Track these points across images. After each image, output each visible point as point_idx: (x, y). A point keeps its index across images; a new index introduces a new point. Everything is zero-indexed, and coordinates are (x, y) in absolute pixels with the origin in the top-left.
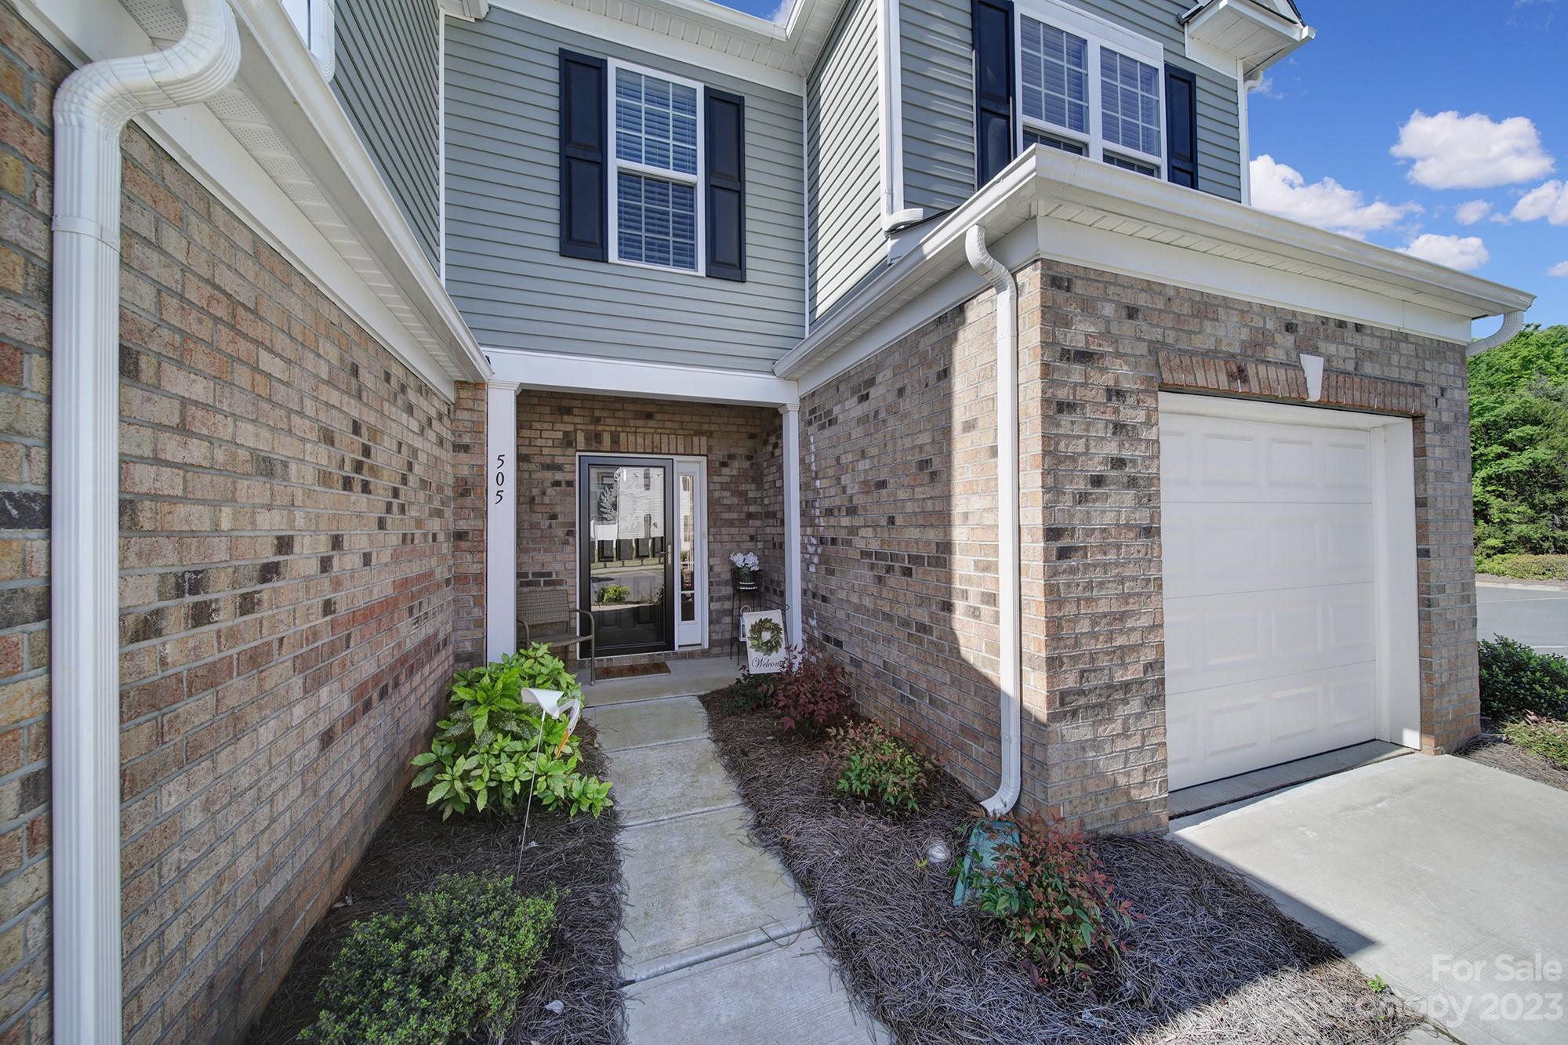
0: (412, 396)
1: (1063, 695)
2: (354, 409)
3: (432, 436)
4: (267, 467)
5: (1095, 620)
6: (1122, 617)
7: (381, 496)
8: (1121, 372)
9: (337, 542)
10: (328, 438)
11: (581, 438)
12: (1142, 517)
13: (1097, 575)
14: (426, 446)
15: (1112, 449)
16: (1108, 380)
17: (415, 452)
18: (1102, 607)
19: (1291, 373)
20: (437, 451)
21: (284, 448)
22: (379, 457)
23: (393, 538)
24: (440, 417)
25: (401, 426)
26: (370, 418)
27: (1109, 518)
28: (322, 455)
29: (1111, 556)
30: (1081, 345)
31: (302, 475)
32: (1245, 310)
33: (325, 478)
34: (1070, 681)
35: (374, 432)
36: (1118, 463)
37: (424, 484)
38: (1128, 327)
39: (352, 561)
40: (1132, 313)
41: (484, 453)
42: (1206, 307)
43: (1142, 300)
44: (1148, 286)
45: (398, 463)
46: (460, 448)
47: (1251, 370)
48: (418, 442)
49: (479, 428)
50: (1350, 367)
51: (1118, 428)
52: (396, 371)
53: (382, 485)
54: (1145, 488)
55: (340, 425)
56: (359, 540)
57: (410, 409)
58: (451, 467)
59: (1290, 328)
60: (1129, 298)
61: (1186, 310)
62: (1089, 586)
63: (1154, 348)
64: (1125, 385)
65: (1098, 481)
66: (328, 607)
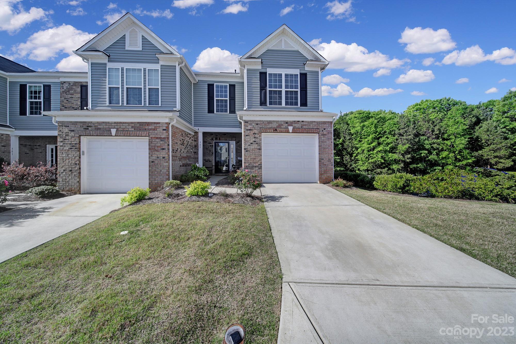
0: (188, 135)
1: (246, 166)
2: (182, 138)
3: (191, 139)
4: (177, 143)
5: (251, 159)
6: (255, 158)
7: (185, 146)
8: (256, 131)
9: (181, 150)
10: (180, 141)
11: (214, 138)
12: (259, 147)
13: (252, 154)
14: (190, 141)
15: (254, 140)
16: (253, 132)
17: (189, 142)
18: (252, 157)
19: (286, 129)
20: (192, 141)
21: (178, 142)
22: (185, 142)
23: (186, 151)
24: (192, 137)
25: (187, 139)
26: (184, 138)
27: (253, 147)
28: (180, 142)
29: (254, 152)
30: (249, 129)
31: (179, 144)
32: (277, 122)
33: (180, 144)
34: (247, 165)
35: (184, 140)
36: (255, 141)
37: (190, 145)
38: (257, 126)
39: (182, 152)
40: (257, 124)
41: (198, 142)
42: (270, 122)
43: (259, 123)
44: (260, 121)
45: (187, 143)
46: (195, 141)
47: (278, 129)
48: (189, 140)
49: (197, 138)
50: (300, 127)
51: (255, 137)
52: (186, 133)
53: (185, 145)
54: (259, 144)
55: (181, 139)
56: (183, 150)
57: (188, 137)
58: (194, 143)
59: (287, 123)
60: (257, 123)
61: (266, 123)
62: (250, 155)
63: (260, 128)
64: (256, 133)
65: (252, 143)
66: (180, 155)
